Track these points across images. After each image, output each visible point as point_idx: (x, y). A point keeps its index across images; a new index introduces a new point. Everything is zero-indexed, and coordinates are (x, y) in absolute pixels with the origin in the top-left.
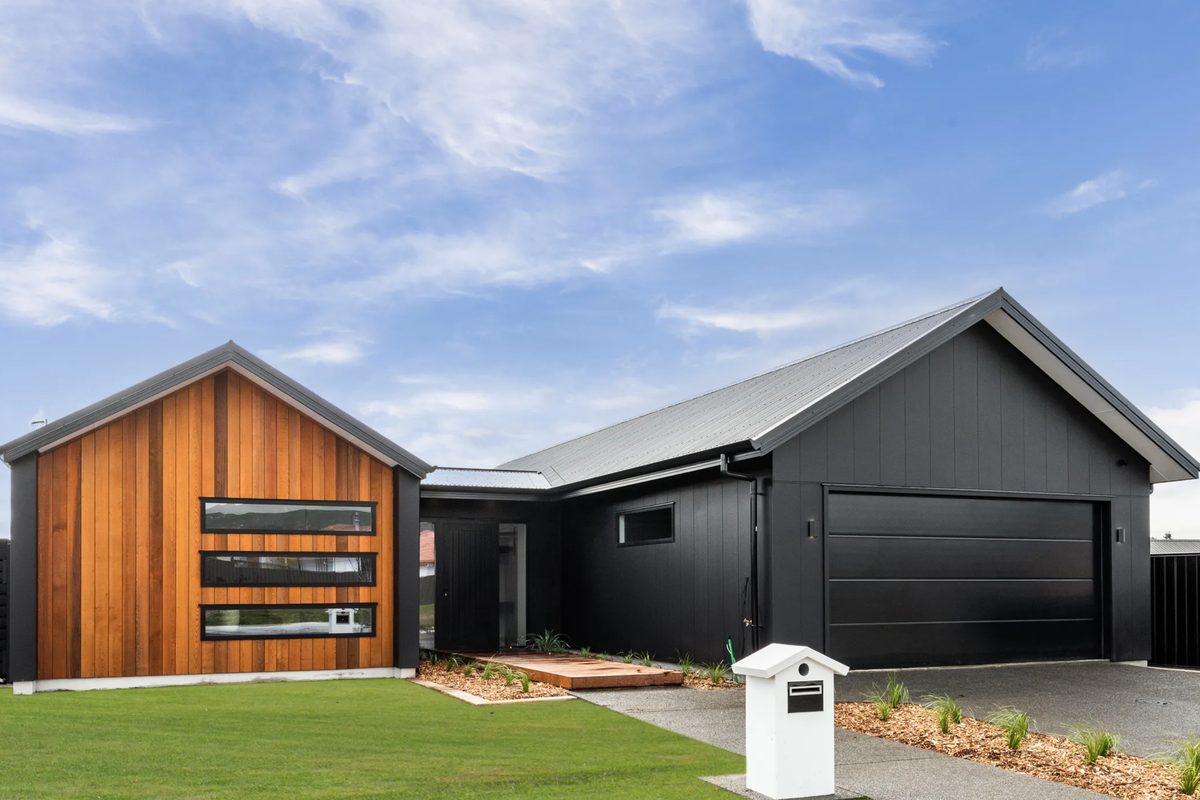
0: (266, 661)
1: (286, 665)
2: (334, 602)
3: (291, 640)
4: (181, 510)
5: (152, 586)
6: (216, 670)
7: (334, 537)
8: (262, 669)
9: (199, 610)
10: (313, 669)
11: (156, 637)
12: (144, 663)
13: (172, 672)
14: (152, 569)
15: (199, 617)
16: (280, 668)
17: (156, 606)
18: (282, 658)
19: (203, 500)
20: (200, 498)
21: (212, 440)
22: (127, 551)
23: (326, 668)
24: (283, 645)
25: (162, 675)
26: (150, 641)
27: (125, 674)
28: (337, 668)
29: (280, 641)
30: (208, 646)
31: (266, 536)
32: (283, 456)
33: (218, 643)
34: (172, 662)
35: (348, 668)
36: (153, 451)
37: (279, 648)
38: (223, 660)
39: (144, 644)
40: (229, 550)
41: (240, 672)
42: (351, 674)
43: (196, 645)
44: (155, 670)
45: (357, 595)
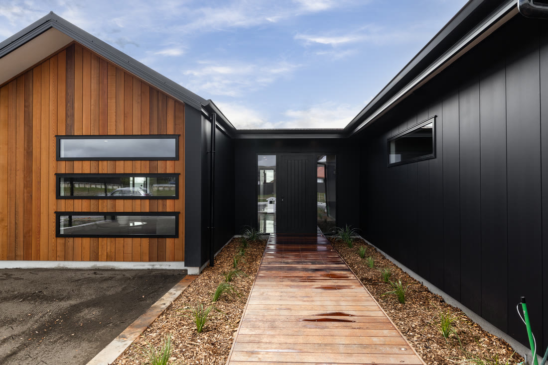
0: (100, 254)
1: (114, 258)
2: (148, 211)
3: (117, 239)
4: (44, 145)
5: (25, 199)
6: (65, 259)
7: (148, 162)
8: (97, 259)
9: (55, 215)
10: (132, 261)
11: (28, 234)
12: (20, 252)
13: (38, 259)
14: (26, 186)
15: (55, 221)
16: (109, 258)
17: (28, 212)
18: (111, 252)
19: (59, 138)
20: (56, 136)
21: (64, 94)
22: (10, 175)
23: (141, 260)
24: (111, 242)
25: (31, 260)
26: (24, 237)
27: (9, 258)
28: (150, 261)
29: (109, 239)
30: (60, 241)
31: (100, 162)
32: (112, 103)
33: (67, 239)
34: (38, 251)
35: (158, 261)
36: (27, 104)
37: (109, 244)
38: (71, 252)
39: (21, 238)
40: (75, 173)
41: (82, 260)
42: (161, 265)
43: (53, 240)
44: (27, 258)
45: (164, 206)
